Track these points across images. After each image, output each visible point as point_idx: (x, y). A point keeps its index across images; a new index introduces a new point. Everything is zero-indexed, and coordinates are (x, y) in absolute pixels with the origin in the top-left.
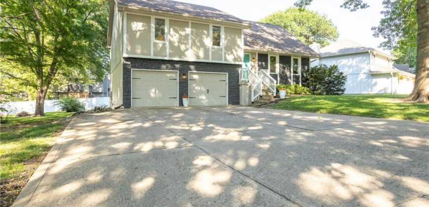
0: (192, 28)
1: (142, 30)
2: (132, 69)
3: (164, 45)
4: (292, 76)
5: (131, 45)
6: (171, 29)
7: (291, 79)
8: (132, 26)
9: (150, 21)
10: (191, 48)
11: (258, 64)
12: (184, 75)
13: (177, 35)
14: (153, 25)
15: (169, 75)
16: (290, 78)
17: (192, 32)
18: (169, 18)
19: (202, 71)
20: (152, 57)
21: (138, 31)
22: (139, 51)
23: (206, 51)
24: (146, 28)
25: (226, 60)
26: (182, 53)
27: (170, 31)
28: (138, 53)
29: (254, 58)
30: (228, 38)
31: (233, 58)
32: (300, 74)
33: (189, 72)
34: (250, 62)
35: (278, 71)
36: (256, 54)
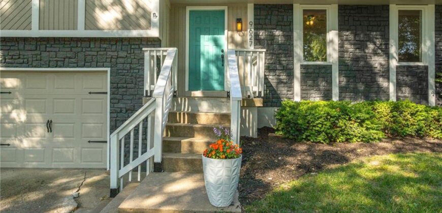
4: (393, 70)
7: (388, 79)
11: (256, 35)
16: (386, 76)
19: (21, 64)
25: (91, 22)
29: (239, 21)
31: (120, 16)
32: (428, 60)
34: (226, 31)
35: (333, 54)
36: (246, 8)
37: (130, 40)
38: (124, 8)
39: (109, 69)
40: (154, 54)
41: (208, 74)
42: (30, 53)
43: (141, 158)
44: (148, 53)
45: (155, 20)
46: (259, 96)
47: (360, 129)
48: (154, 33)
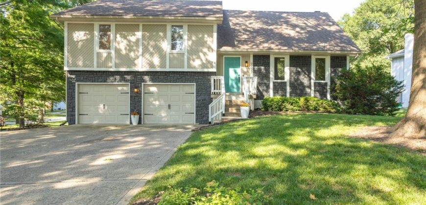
0: (143, 32)
1: (84, 40)
2: (76, 83)
3: (109, 54)
4: (312, 84)
5: (72, 57)
6: (118, 36)
7: (311, 89)
8: (73, 36)
9: (93, 29)
10: (143, 55)
11: (254, 69)
12: (136, 88)
13: (125, 42)
14: (96, 33)
15: (120, 88)
16: (310, 87)
17: (143, 36)
18: (114, 23)
19: (159, 82)
20: (95, 69)
21: (81, 41)
22: (80, 63)
23: (163, 57)
24: (88, 37)
25: (189, 66)
26: (132, 62)
27: (116, 37)
28: (80, 65)
29: (246, 62)
30: (194, 38)
31: (200, 63)
32: (328, 80)
33: (143, 83)
34: (241, 67)
35: (287, 78)
36: (250, 56)
37: (204, 73)
38: (202, 60)
39: (195, 84)
40: (215, 78)
41: (232, 86)
42: (162, 77)
43: (218, 113)
44: (212, 78)
45: (215, 65)
46: (255, 94)
47: (291, 106)
48: (214, 70)
